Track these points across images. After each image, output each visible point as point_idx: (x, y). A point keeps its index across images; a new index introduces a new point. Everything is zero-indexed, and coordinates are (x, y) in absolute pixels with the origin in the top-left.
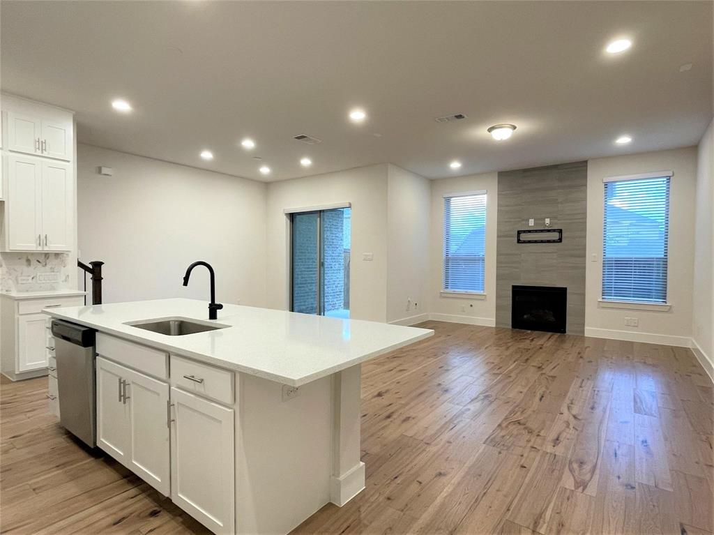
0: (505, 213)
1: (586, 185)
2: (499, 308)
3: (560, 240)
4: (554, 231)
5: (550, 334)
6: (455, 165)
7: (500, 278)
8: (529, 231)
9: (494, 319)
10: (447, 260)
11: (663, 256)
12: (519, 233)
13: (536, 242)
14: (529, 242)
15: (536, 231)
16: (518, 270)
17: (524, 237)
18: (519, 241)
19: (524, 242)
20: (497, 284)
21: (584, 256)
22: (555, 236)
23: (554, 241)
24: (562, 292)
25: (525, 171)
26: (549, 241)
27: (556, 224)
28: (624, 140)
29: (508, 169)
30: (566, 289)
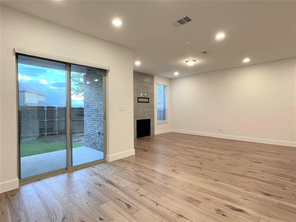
0: (135, 89)
1: (154, 84)
3: (148, 102)
4: (147, 98)
8: (141, 98)
12: (138, 98)
13: (143, 102)
14: (141, 102)
15: (143, 98)
16: (138, 113)
17: (140, 100)
18: (138, 102)
21: (154, 108)
22: (148, 100)
23: (146, 102)
27: (148, 96)
30: (150, 119)
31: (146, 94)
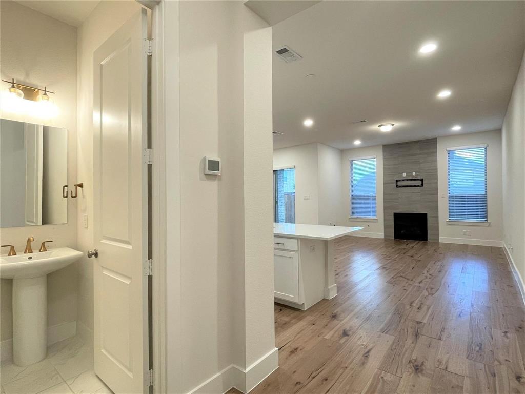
0: (387, 170)
1: (436, 152)
2: (386, 227)
3: (422, 185)
4: (418, 179)
5: (418, 241)
6: (357, 142)
7: (385, 208)
8: (403, 180)
9: (383, 234)
10: (353, 199)
11: (484, 193)
12: (397, 181)
13: (407, 186)
14: (403, 186)
15: (407, 180)
16: (397, 203)
17: (400, 184)
18: (397, 186)
19: (400, 187)
20: (384, 212)
21: (437, 194)
22: (419, 183)
23: (418, 186)
24: (424, 216)
25: (399, 144)
26: (415, 186)
27: (419, 175)
28: (457, 128)
29: (389, 144)
30: (426, 214)
31: (414, 174)
